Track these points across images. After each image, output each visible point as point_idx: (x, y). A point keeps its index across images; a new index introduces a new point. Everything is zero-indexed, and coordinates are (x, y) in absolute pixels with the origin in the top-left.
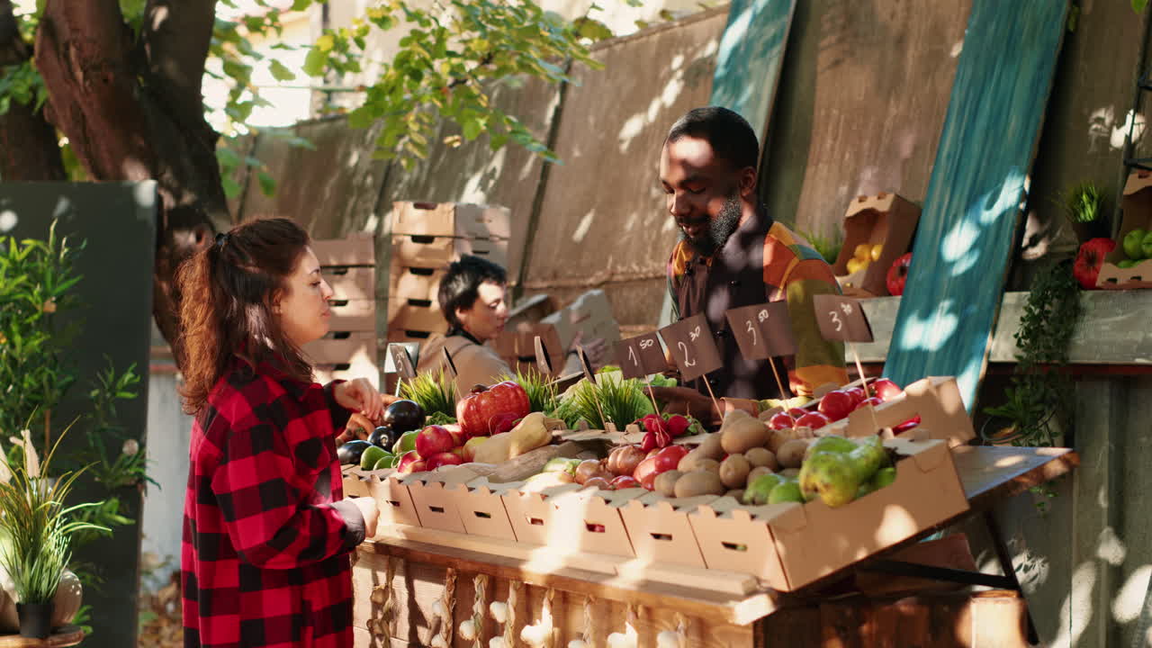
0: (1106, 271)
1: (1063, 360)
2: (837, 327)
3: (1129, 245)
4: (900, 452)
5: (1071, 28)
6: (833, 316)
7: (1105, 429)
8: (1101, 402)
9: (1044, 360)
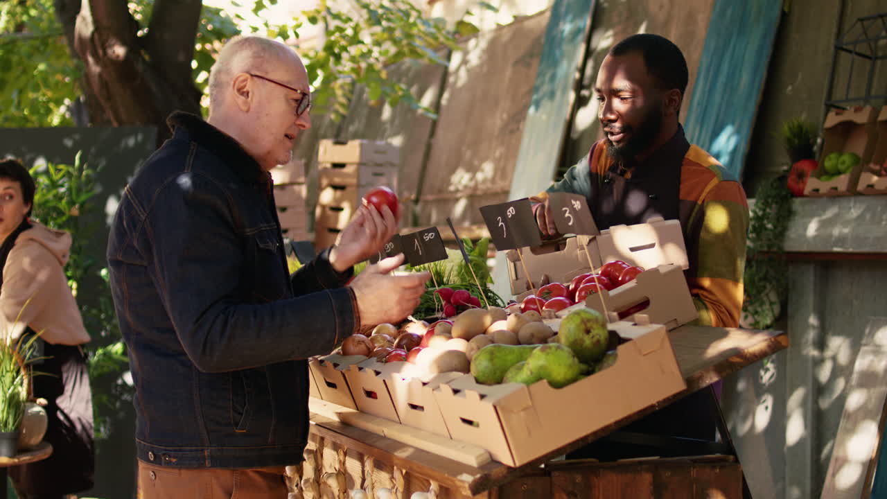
0: (811, 184)
1: (780, 248)
2: (569, 222)
3: (828, 164)
4: (623, 335)
5: (786, 10)
6: (566, 211)
7: (810, 298)
8: (807, 279)
9: (765, 249)
